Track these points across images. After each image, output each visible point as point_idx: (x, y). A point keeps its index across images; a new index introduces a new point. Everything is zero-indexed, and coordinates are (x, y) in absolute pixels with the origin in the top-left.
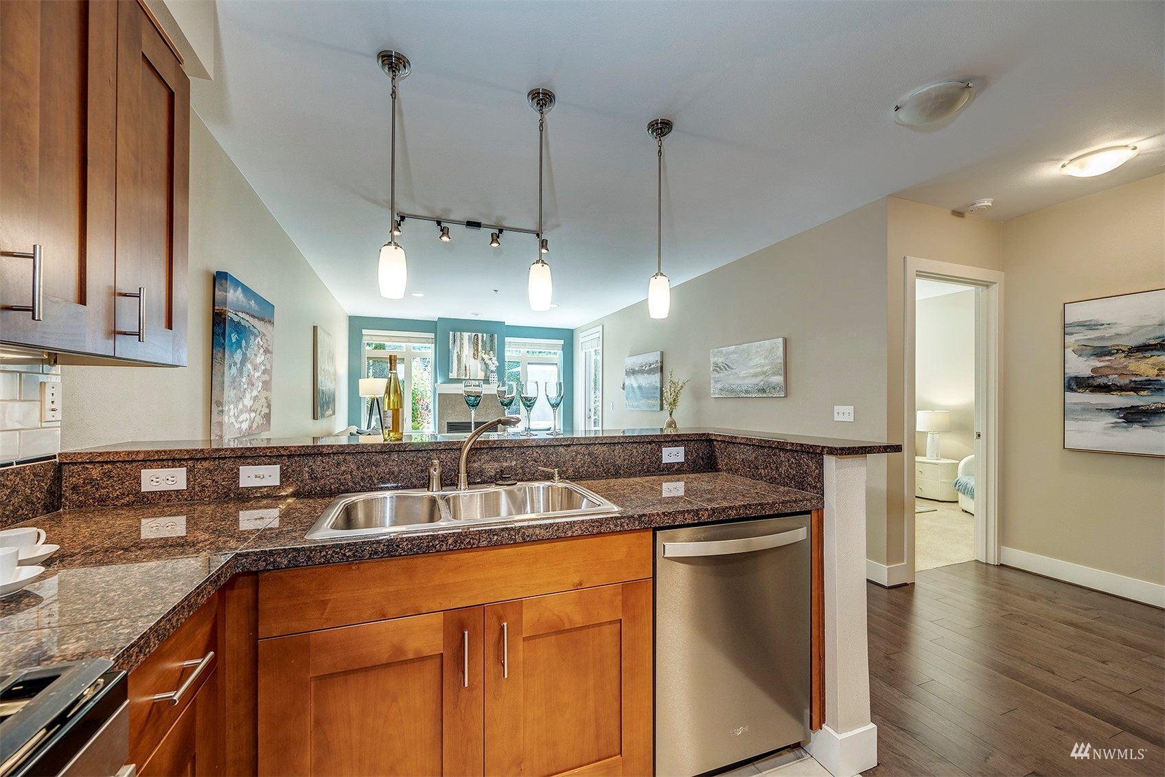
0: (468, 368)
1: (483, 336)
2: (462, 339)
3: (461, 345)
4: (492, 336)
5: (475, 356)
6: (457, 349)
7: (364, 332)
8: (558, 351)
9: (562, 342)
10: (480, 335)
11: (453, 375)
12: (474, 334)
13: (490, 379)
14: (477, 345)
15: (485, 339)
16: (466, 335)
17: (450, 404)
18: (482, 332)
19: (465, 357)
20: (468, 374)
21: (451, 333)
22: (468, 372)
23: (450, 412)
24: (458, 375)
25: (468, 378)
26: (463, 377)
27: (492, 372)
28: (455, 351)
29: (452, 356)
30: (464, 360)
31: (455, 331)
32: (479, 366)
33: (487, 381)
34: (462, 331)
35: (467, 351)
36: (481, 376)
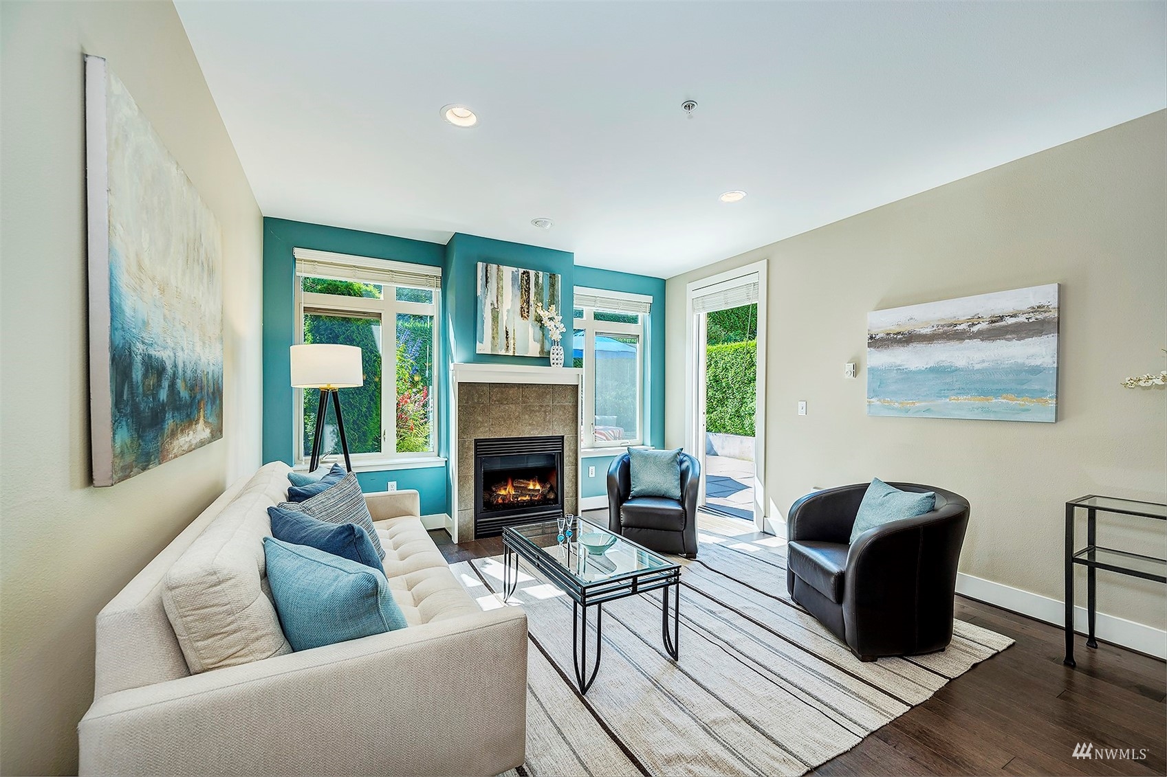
0: (511, 335)
1: (537, 277)
2: (499, 278)
3: (499, 289)
4: (553, 277)
5: (524, 313)
6: (491, 298)
7: (299, 253)
8: (646, 315)
9: (650, 299)
10: (532, 273)
11: (484, 347)
12: (521, 270)
13: (551, 356)
14: (528, 290)
15: (540, 281)
16: (507, 271)
17: (479, 403)
18: (536, 269)
19: (505, 314)
20: (511, 346)
21: (480, 265)
22: (511, 342)
23: (480, 419)
24: (494, 346)
25: (511, 353)
26: (503, 352)
27: (554, 343)
28: (488, 302)
29: (482, 311)
30: (505, 318)
31: (487, 261)
32: (531, 331)
33: (544, 360)
34: (500, 262)
35: (510, 301)
36: (534, 350)
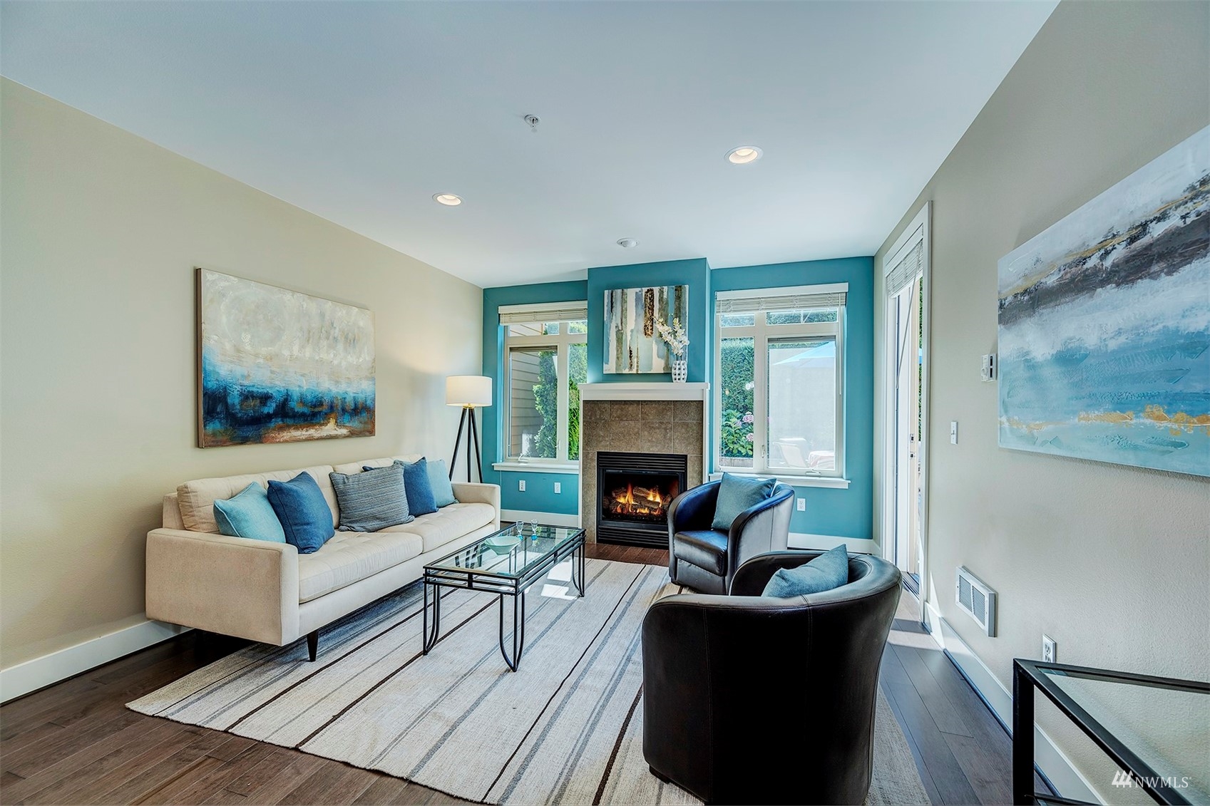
0: (634, 354)
1: (661, 292)
2: (624, 301)
3: (624, 311)
4: (679, 289)
5: (648, 330)
6: (616, 320)
7: (502, 310)
8: (837, 309)
9: (844, 287)
10: (656, 290)
11: (610, 368)
12: (645, 289)
13: (673, 371)
14: (652, 309)
15: (665, 296)
16: (631, 293)
17: (601, 419)
18: (661, 284)
19: (629, 334)
20: (635, 365)
21: (606, 292)
22: (635, 360)
23: (601, 433)
24: (618, 366)
25: (634, 371)
26: (626, 371)
27: (677, 358)
28: (613, 325)
29: (608, 334)
30: (629, 338)
31: (612, 288)
32: (655, 347)
33: (667, 376)
34: (624, 286)
35: (634, 320)
36: (658, 366)
